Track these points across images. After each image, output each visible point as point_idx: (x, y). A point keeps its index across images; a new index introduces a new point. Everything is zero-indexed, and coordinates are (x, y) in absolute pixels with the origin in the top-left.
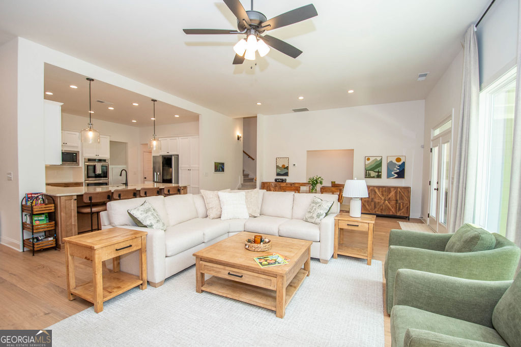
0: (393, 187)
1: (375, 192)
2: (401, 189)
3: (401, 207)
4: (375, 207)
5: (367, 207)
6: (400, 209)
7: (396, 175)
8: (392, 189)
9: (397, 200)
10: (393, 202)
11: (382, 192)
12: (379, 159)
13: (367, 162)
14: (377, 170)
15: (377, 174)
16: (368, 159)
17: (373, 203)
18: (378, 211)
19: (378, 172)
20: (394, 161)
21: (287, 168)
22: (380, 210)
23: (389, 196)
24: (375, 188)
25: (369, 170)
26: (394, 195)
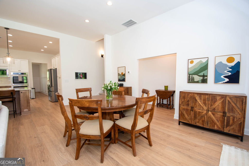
0: (219, 95)
1: (196, 100)
2: (230, 98)
3: (231, 122)
4: (195, 117)
5: (186, 116)
6: (228, 125)
7: (227, 80)
8: (218, 98)
9: (224, 113)
10: (220, 114)
11: (204, 100)
12: (204, 61)
13: (191, 66)
14: (202, 74)
15: (201, 78)
16: (192, 62)
17: (192, 113)
18: (198, 122)
19: (204, 76)
20: (225, 62)
21: (124, 75)
22: (201, 121)
23: (214, 107)
24: (196, 95)
25: (192, 74)
26: (220, 105)
